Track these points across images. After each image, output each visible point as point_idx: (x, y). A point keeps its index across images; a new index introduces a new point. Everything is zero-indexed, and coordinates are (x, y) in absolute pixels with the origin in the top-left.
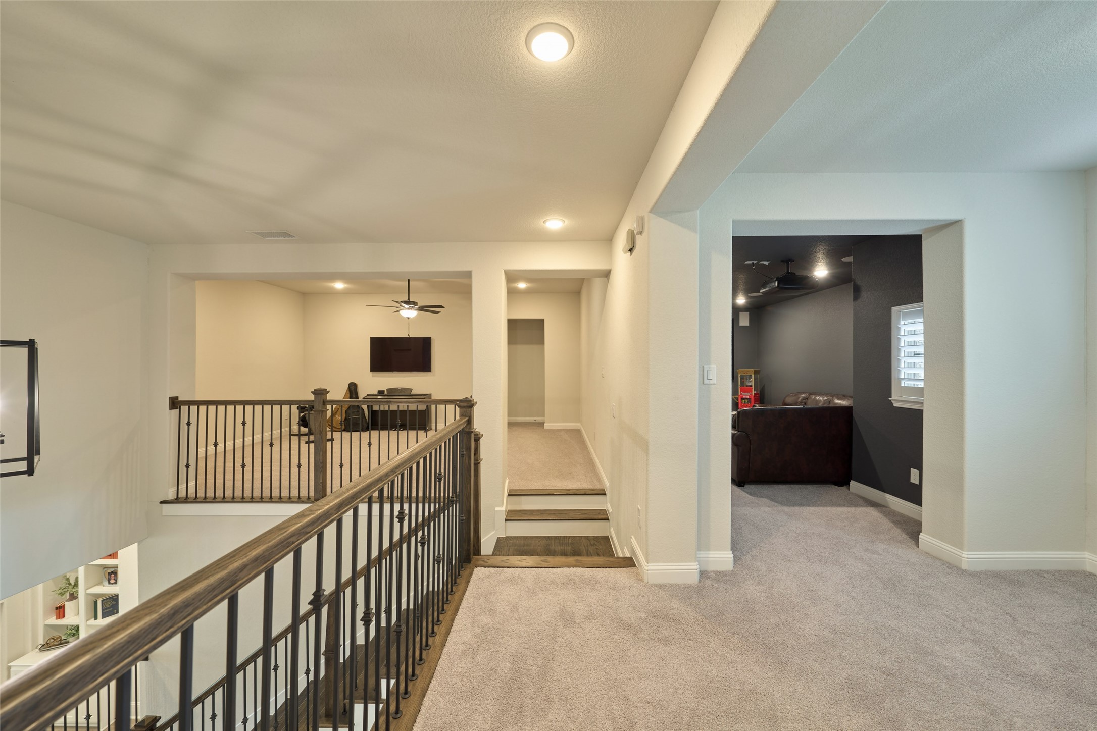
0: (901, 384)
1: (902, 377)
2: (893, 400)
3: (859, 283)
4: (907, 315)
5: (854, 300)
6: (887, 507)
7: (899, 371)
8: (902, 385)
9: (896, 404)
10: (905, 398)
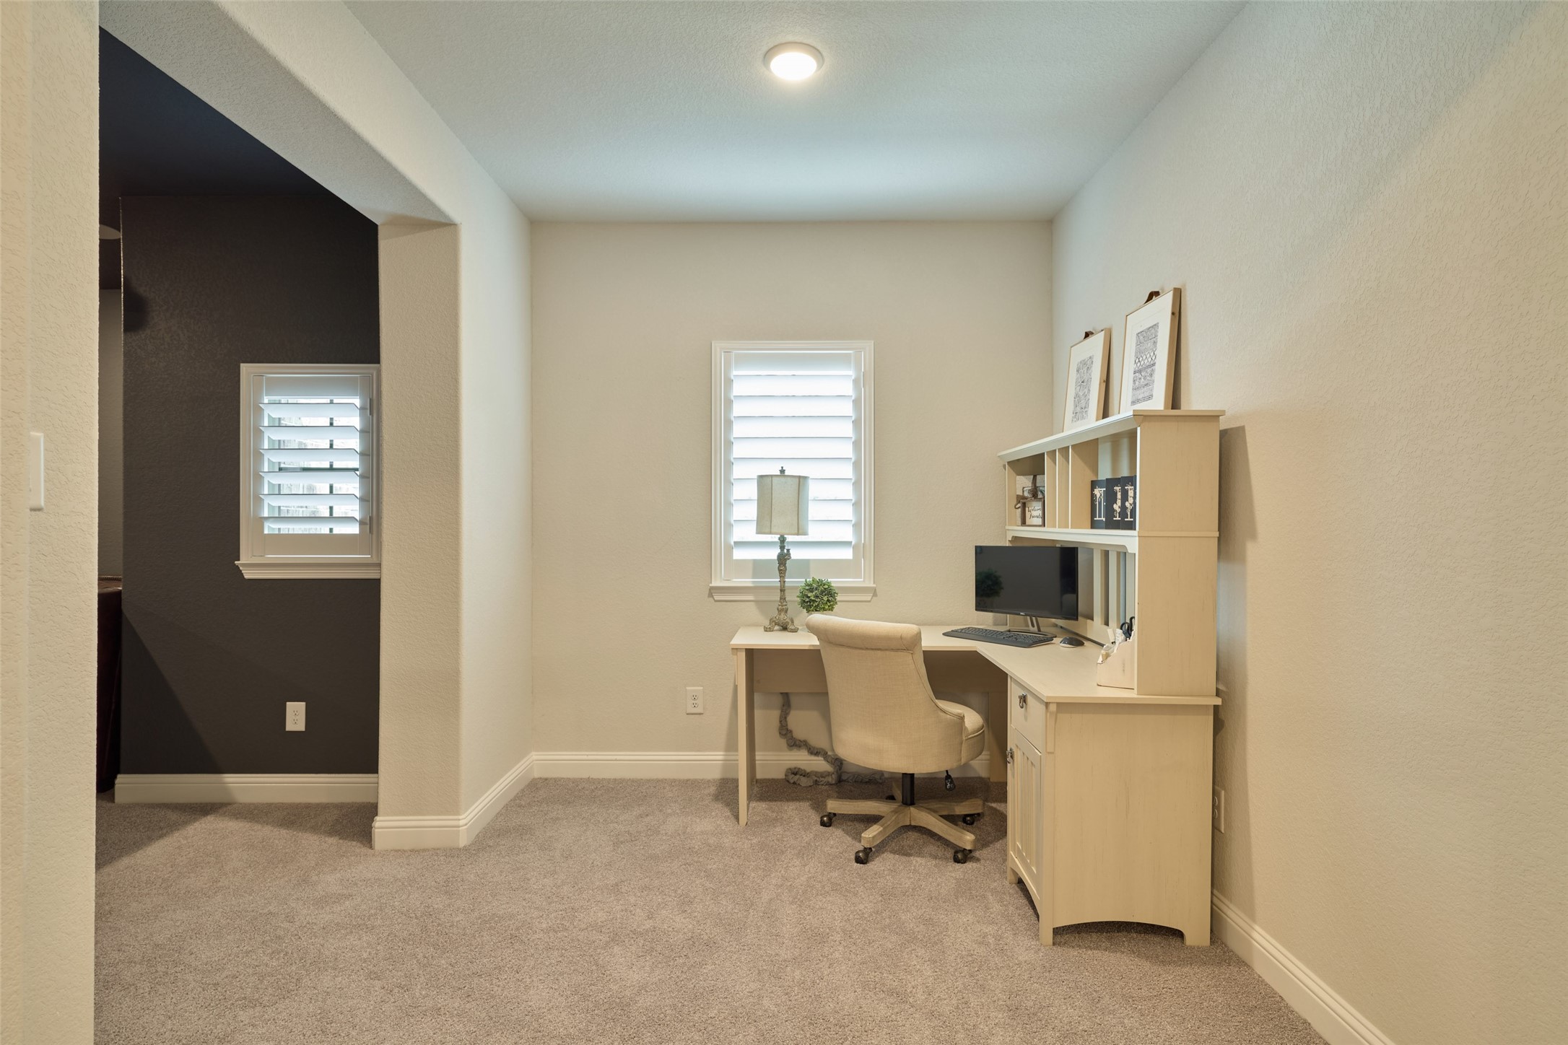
0: (263, 532)
1: (266, 515)
2: (244, 565)
3: (142, 290)
4: (275, 386)
5: (128, 328)
6: (229, 804)
7: (259, 501)
8: (266, 532)
9: (248, 574)
10: (271, 557)
